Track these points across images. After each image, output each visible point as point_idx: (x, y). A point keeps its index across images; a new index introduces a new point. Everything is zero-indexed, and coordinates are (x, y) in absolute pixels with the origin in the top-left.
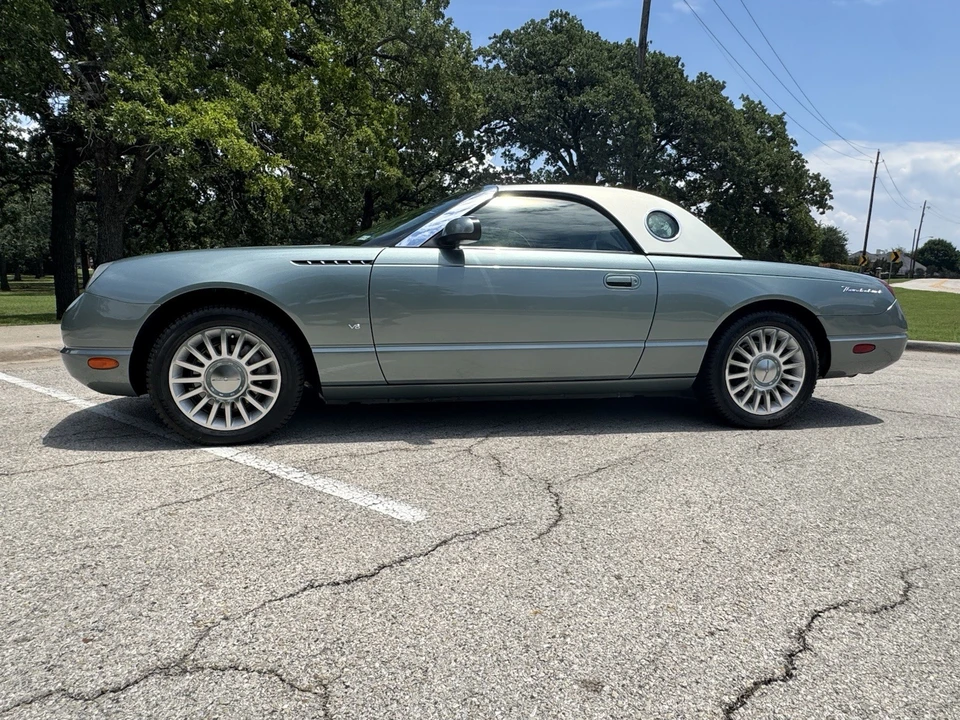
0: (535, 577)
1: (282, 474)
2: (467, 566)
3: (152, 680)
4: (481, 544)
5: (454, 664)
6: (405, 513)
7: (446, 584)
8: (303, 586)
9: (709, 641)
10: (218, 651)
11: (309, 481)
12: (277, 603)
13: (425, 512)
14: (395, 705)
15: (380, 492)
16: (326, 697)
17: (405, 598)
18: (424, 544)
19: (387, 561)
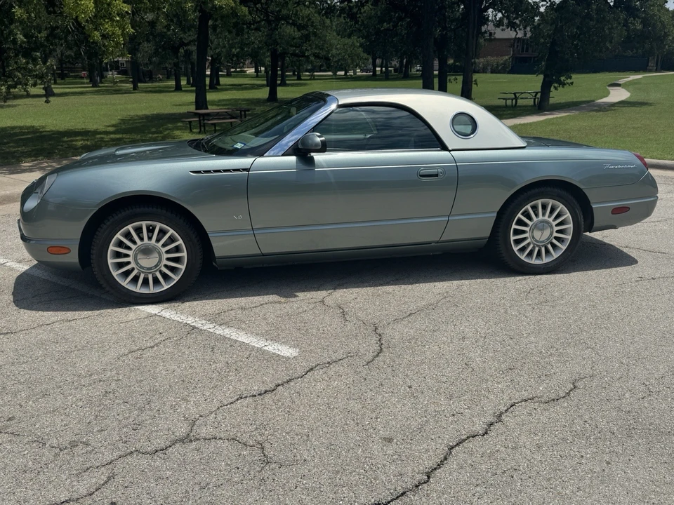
0: (363, 388)
1: (199, 326)
2: (325, 383)
3: (178, 445)
4: (332, 371)
5: (321, 432)
6: (286, 351)
7: (314, 393)
8: (236, 398)
9: (451, 418)
10: (204, 431)
11: (220, 331)
12: (225, 407)
13: (298, 350)
14: (295, 450)
15: (267, 337)
16: (263, 448)
17: (293, 402)
18: (300, 371)
19: (280, 382)
